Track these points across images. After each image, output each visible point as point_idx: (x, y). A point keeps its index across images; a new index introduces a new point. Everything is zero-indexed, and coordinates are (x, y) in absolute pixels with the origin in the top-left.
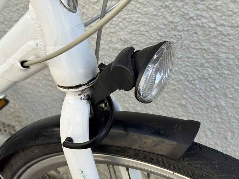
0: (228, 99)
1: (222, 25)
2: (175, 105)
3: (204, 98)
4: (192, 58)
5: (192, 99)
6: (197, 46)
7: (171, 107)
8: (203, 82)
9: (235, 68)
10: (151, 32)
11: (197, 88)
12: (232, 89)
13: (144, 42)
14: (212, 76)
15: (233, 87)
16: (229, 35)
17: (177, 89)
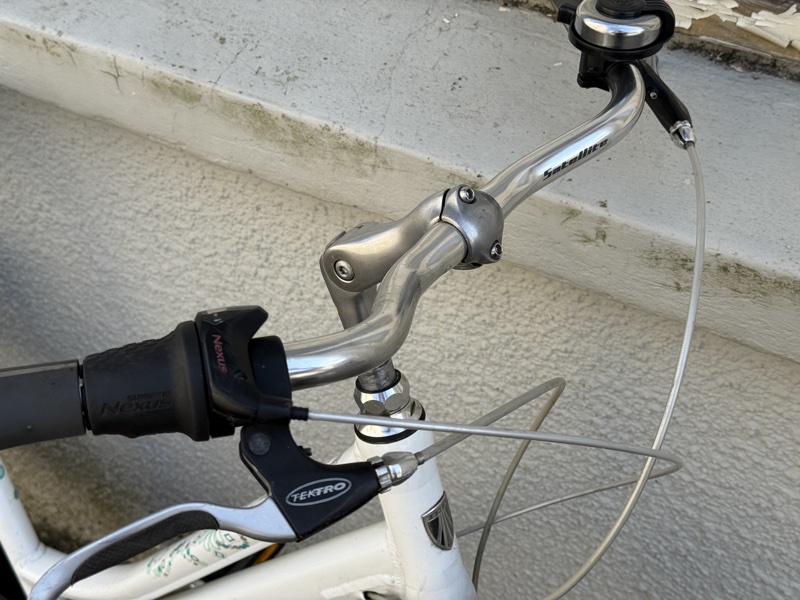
0: (727, 595)
1: (703, 481)
2: (625, 588)
3: (681, 586)
4: (655, 519)
5: (658, 583)
6: (661, 501)
7: (619, 591)
8: (678, 560)
9: (735, 549)
10: (575, 465)
11: (667, 568)
12: (733, 581)
13: (563, 478)
14: (694, 553)
15: (734, 578)
16: (718, 497)
17: (629, 563)
